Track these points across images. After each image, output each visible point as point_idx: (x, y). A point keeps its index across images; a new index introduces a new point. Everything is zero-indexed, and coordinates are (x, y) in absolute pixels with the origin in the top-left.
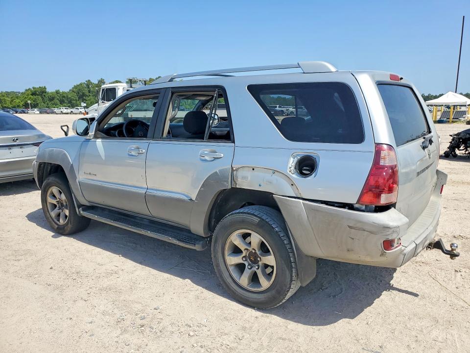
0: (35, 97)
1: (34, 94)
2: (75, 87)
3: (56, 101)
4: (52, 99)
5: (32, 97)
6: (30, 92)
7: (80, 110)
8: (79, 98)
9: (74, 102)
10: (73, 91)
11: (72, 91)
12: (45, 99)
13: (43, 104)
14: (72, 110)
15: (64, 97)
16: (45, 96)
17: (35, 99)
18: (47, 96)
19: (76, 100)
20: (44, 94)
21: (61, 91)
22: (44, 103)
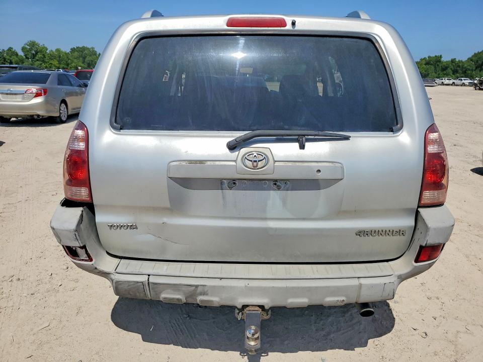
0: (428, 66)
1: (428, 63)
2: (475, 55)
3: (449, 71)
4: (444, 69)
5: (425, 66)
6: (424, 62)
7: (463, 81)
8: (476, 68)
9: (469, 72)
10: (472, 60)
11: (470, 59)
12: (438, 69)
13: (434, 74)
14: (454, 81)
15: (459, 66)
16: (438, 65)
17: (428, 69)
18: (440, 65)
19: (472, 70)
20: (438, 63)
21: (457, 60)
22: (436, 73)
